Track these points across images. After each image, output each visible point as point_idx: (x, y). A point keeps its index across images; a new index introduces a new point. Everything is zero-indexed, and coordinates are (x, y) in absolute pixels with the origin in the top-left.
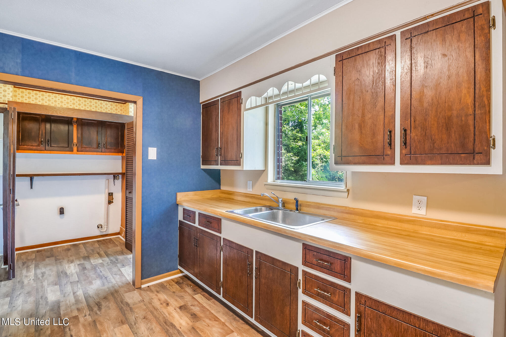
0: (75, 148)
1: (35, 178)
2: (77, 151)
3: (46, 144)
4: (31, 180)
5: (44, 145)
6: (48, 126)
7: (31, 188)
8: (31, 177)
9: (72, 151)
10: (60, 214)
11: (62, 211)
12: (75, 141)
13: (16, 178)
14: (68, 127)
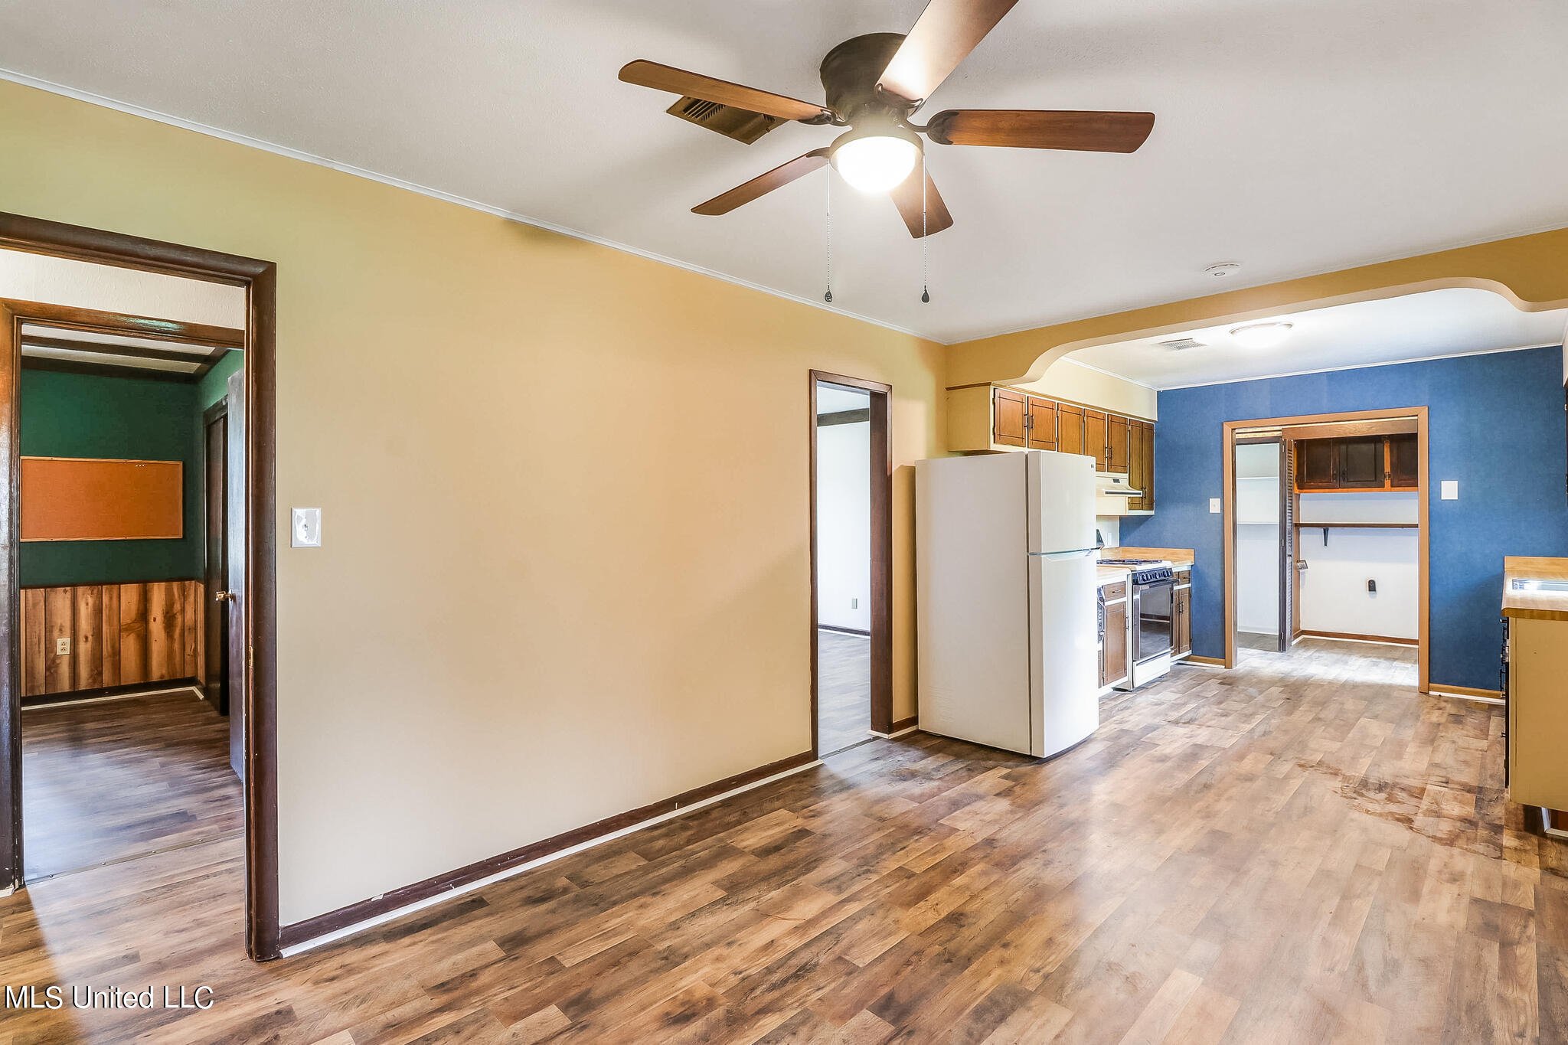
0: (1388, 482)
1: (1330, 529)
2: (1392, 486)
3: (1341, 478)
4: (1326, 533)
5: (1338, 478)
6: (1343, 450)
7: (1326, 545)
8: (1326, 528)
9: (1382, 485)
10: (1370, 590)
11: (1372, 586)
12: (1387, 469)
13: (1301, 529)
14: (1375, 446)
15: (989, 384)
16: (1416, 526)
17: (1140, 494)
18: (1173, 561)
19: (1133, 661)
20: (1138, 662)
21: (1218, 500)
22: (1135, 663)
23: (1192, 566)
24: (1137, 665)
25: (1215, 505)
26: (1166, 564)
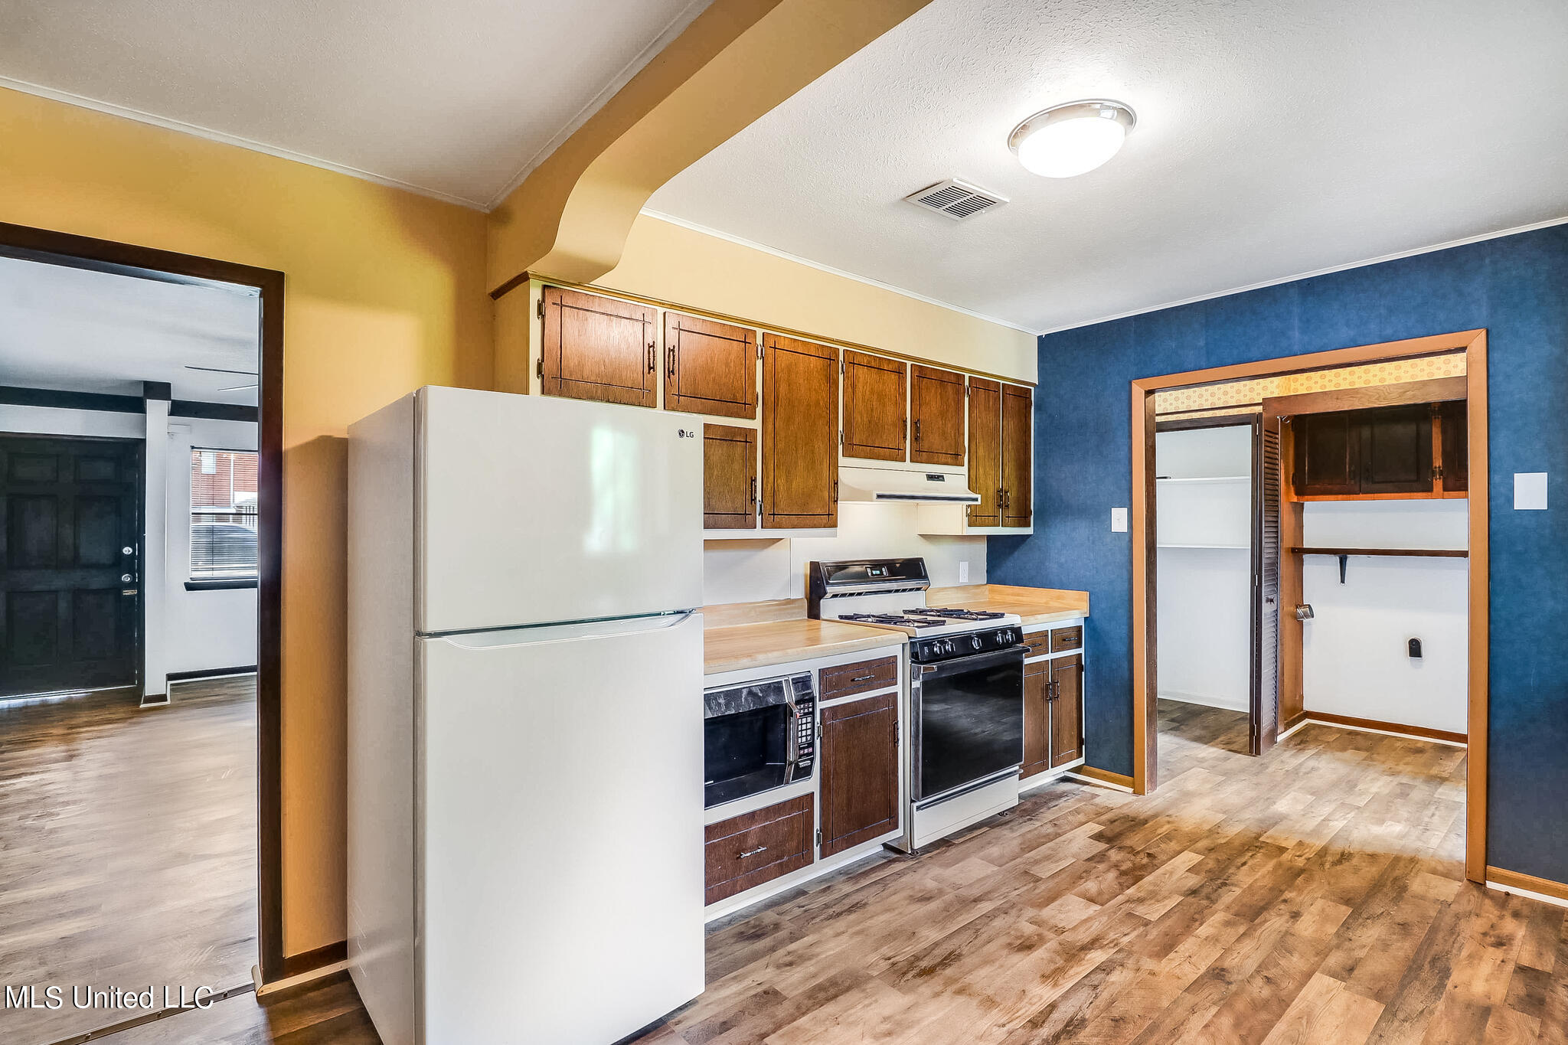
0: (1438, 484)
1: (1350, 558)
2: (1445, 491)
3: (1364, 478)
4: (1342, 563)
5: (1359, 478)
6: (1366, 432)
7: (1343, 581)
8: (1343, 555)
9: (1427, 489)
10: (1411, 655)
11: (1415, 649)
12: (1438, 462)
13: (1306, 557)
14: (1418, 427)
15: (524, 278)
16: (1464, 554)
17: (976, 500)
18: (1022, 614)
19: (912, 801)
20: (918, 804)
21: (1125, 510)
22: (915, 805)
23: (1086, 619)
24: (918, 808)
25: (1119, 520)
26: (1011, 620)
